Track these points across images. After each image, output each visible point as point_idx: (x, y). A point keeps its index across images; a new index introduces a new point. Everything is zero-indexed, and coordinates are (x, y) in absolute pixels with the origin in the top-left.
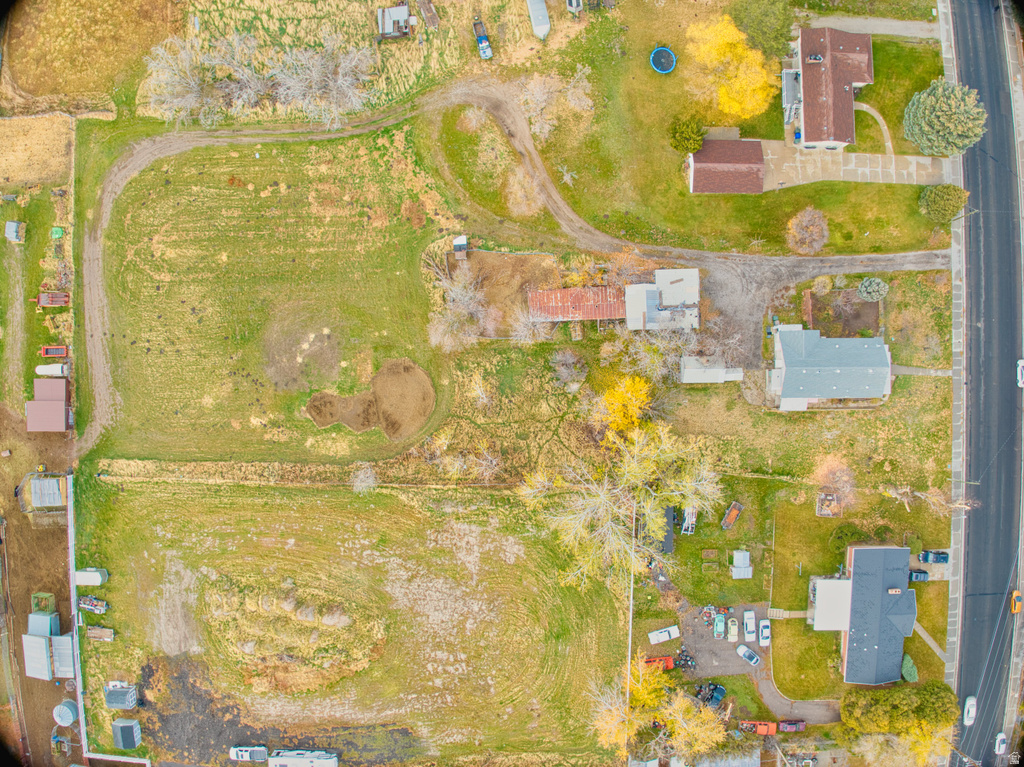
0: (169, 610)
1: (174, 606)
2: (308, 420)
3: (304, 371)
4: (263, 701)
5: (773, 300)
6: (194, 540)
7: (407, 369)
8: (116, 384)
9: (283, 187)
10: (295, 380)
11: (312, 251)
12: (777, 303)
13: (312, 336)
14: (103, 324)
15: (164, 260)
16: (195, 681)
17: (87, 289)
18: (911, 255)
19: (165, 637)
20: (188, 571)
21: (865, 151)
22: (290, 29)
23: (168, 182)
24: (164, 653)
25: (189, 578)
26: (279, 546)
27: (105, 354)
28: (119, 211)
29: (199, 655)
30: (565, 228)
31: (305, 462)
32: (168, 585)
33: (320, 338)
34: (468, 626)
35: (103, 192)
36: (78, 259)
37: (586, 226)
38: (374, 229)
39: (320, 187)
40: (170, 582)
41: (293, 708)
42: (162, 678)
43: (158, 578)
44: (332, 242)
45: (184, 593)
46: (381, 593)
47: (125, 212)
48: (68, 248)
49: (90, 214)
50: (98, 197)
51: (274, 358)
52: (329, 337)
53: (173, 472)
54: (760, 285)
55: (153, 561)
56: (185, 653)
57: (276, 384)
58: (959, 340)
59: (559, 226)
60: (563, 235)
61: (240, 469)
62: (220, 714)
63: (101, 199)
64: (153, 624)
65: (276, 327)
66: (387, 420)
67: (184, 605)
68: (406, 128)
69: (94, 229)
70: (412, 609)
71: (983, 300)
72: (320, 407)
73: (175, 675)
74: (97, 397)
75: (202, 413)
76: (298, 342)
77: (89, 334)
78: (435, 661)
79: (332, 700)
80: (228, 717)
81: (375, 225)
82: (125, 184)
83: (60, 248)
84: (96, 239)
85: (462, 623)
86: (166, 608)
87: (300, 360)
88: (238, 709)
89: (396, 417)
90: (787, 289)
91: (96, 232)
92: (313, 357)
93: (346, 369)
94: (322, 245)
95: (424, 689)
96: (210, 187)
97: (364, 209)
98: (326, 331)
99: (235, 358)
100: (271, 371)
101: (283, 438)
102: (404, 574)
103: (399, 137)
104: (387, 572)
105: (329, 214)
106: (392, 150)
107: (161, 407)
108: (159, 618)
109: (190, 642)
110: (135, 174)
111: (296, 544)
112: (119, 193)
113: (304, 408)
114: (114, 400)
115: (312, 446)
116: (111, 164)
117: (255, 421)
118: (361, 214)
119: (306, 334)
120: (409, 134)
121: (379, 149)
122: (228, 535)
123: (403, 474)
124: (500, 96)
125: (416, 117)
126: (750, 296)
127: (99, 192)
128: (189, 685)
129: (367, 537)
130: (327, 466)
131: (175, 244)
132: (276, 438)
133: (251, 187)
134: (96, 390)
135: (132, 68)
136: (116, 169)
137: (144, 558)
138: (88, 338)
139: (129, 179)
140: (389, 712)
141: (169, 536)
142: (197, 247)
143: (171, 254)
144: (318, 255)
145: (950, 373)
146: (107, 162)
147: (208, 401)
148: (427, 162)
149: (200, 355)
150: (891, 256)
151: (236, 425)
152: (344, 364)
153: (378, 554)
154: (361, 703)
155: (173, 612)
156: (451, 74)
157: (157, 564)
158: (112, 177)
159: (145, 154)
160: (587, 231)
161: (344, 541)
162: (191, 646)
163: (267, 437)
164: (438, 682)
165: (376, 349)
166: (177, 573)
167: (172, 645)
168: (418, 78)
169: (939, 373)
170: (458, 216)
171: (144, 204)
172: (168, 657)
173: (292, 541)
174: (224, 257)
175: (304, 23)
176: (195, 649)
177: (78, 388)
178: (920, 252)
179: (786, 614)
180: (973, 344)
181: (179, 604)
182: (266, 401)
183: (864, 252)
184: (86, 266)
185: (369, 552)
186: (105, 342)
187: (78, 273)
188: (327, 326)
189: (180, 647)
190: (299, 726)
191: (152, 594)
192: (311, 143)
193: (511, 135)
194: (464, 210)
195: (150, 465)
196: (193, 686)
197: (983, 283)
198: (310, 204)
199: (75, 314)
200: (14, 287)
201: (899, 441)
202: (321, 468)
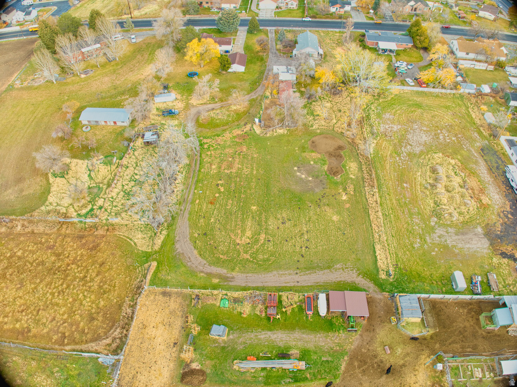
0: (463, 242)
1: (459, 240)
2: (341, 177)
4: (494, 200)
6: (417, 228)
7: (313, 142)
8: (329, 267)
9: (220, 182)
11: (255, 172)
12: (285, 57)
13: (298, 173)
14: (290, 274)
15: (252, 238)
16: (498, 231)
17: (266, 285)
19: (479, 245)
20: (436, 231)
22: (137, 177)
23: (205, 234)
24: (489, 246)
25: (439, 231)
26: (409, 190)
27: (310, 274)
28: (218, 262)
29: (482, 227)
31: (363, 178)
32: (448, 242)
33: (299, 171)
34: (425, 129)
35: (202, 272)
36: (245, 289)
38: (247, 150)
39: (223, 168)
40: (446, 241)
41: (491, 188)
42: (505, 248)
43: (446, 247)
44: (251, 165)
45: (450, 234)
46: (420, 154)
47: (219, 259)
48: (236, 294)
49: (216, 281)
50: (205, 276)
51: (310, 189)
53: (380, 236)
54: (279, 59)
55: (436, 249)
56: (484, 235)
57: (323, 188)
59: (254, 98)
61: (372, 204)
62: (511, 220)
63: (207, 274)
64: (475, 252)
65: (293, 187)
66: (337, 150)
67: (456, 234)
68: (202, 138)
69: (225, 279)
70: (424, 145)
71: (284, 25)
72: (334, 172)
73: (499, 241)
74: (339, 279)
75: (343, 221)
76: (302, 179)
77: (296, 284)
78: (445, 139)
79: (480, 174)
80: (510, 216)
81: (245, 150)
82: (200, 258)
83: (236, 300)
84: (233, 278)
85: (424, 131)
86: (462, 244)
87: (310, 178)
88: (503, 211)
89: (336, 147)
91: (228, 277)
92: (309, 173)
93: (314, 162)
95: (459, 143)
96: (213, 214)
97: (237, 153)
98: (296, 168)
99: (310, 205)
100: (317, 190)
101: (352, 187)
102: (409, 147)
103: (205, 141)
104: (409, 152)
105: (237, 165)
106: (211, 143)
107: (341, 242)
108: (469, 248)
109: (477, 232)
110: (196, 252)
111: (406, 183)
112: (205, 262)
113: (335, 178)
114: (340, 269)
115: (354, 175)
116: (185, 266)
117: (344, 198)
118: (239, 155)
119: (297, 176)
120: (207, 138)
121: (209, 148)
122: (409, 212)
127: (202, 274)
128: (502, 234)
129: (395, 158)
130: (363, 169)
131: (243, 231)
132: (352, 190)
133: (217, 195)
134: (334, 280)
135: (126, 255)
136: (189, 264)
137: (436, 255)
138: (299, 284)
139: (198, 256)
140: (475, 154)
141: (418, 240)
142: (247, 220)
143: (249, 233)
144: (257, 170)
146: (183, 269)
147: (335, 218)
148: (219, 133)
149: (309, 221)
151: (348, 206)
152: (312, 163)
153: (402, 155)
154: (476, 163)
155: (463, 241)
157: (437, 248)
158: (194, 266)
159: (184, 246)
161: (399, 166)
162: (479, 232)
163: (352, 193)
164: (454, 139)
165: (304, 152)
166: (439, 237)
167: (483, 242)
170: (245, 125)
171: (216, 248)
172: (491, 244)
173: (405, 185)
174: (254, 208)
176: (479, 230)
178: (269, 34)
179: (394, 58)
180: (298, 27)
181: (457, 237)
182: (333, 192)
184: (250, 285)
185: (402, 158)
186: (302, 274)
187: (257, 288)
188: (293, 168)
189: (482, 238)
191: (457, 251)
192: (199, 171)
193: (213, 109)
194: (243, 123)
196: (501, 232)
197: (279, 25)
198: (231, 172)
199: (282, 292)
202: (365, 172)
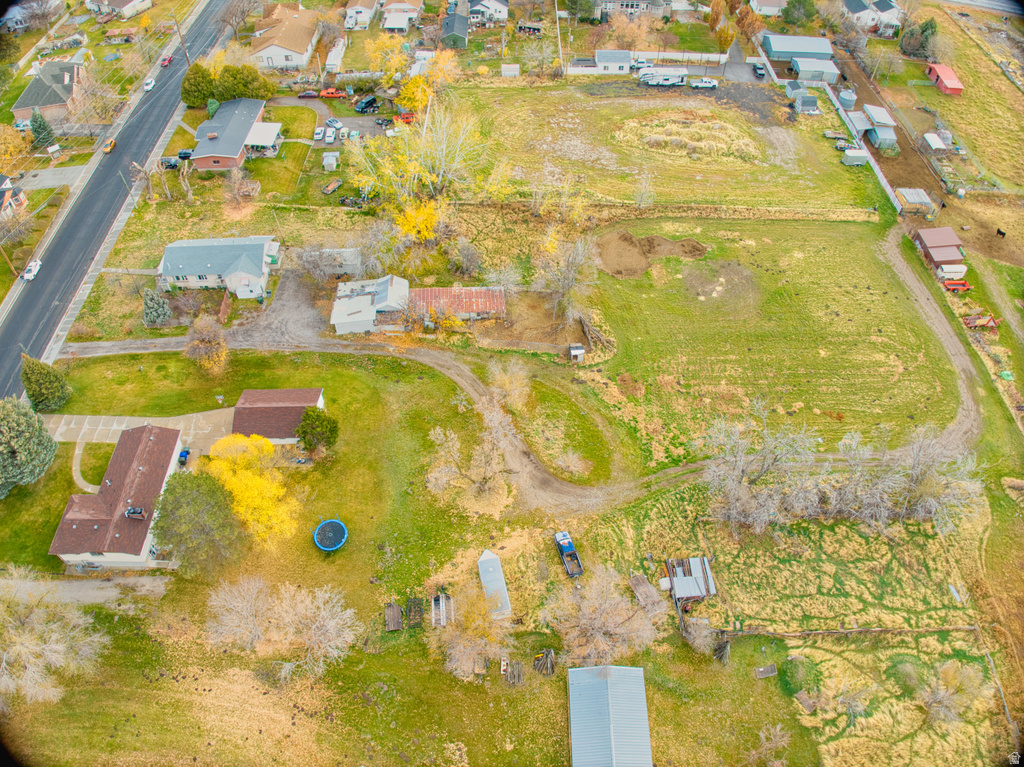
0: (786, 146)
1: (783, 148)
2: (704, 243)
3: (716, 273)
4: (700, 107)
5: (258, 316)
6: (780, 179)
7: (619, 272)
8: (889, 267)
9: (781, 411)
10: (723, 267)
11: (733, 357)
12: (255, 314)
13: (714, 295)
14: (922, 307)
15: (885, 352)
16: (754, 115)
17: (952, 333)
18: (101, 354)
19: (785, 135)
20: (779, 164)
23: (912, 417)
24: (783, 128)
25: (776, 161)
26: (708, 175)
27: (909, 287)
28: (950, 392)
29: (755, 126)
30: (466, 369)
31: (699, 218)
32: (792, 158)
33: (707, 294)
34: (550, 138)
35: (978, 411)
36: (973, 355)
37: (444, 371)
38: (671, 374)
39: (740, 410)
41: (677, 104)
42: (780, 117)
43: (801, 161)
44: (713, 364)
45: (777, 154)
46: (620, 153)
47: (944, 392)
48: (989, 364)
50: (981, 406)
51: (747, 281)
52: (698, 294)
53: (812, 214)
54: (268, 326)
55: (809, 169)
56: (766, 128)
57: (739, 265)
59: (473, 371)
60: (470, 363)
61: (754, 214)
62: (730, 102)
63: (977, 405)
64: (797, 140)
65: (751, 302)
66: (632, 242)
67: (775, 149)
68: (653, 464)
69: (970, 380)
70: (595, 146)
71: (44, 321)
72: (696, 250)
73: (770, 118)
74: (901, 259)
75: (801, 248)
76: (727, 291)
77: (932, 300)
78: (574, 123)
79: (649, 107)
80: (724, 101)
81: (671, 377)
82: (958, 417)
83: (997, 362)
84: (964, 370)
85: (555, 140)
86: (789, 147)
87: (722, 280)
88: (718, 104)
89: (624, 244)
90: (241, 324)
91: (967, 377)
92: (710, 281)
93: (676, 273)
94: (724, 362)
95: (580, 111)
96: (863, 412)
97: (685, 391)
98: (702, 298)
99: (784, 281)
100: (747, 273)
101: (722, 232)
102: (603, 162)
103: (659, 455)
104: (617, 163)
105: (723, 387)
106: (666, 443)
107: (840, 252)
108: (793, 143)
109: (764, 132)
110: (951, 425)
111: (694, 176)
112: (960, 410)
113: (709, 249)
114: (885, 257)
115: (695, 228)
116: (983, 436)
117: (751, 243)
118: (688, 386)
119: (721, 297)
120: (648, 454)
121: (681, 444)
123: (613, 211)
124: (541, 493)
125: (642, 475)
126: (280, 318)
127: (982, 411)
128: (758, 113)
130: (679, 216)
131: (879, 364)
132: (729, 233)
133: (817, 411)
134: (905, 264)
136: (976, 431)
137: (817, 171)
138: (931, 298)
139: (955, 421)
140: (605, 102)
141: (801, 181)
142: (854, 361)
143: (879, 357)
144: (725, 353)
145: (103, 270)
146: (988, 437)
147: (798, 255)
148: (622, 432)
149: (818, 284)
150: (122, 352)
151: (767, 241)
152: (680, 276)
153: (626, 172)
154: (625, 106)
155: (783, 145)
156: (606, 519)
157: (806, 168)
158: (975, 424)
160: (442, 366)
162: (763, 130)
163: (737, 234)
165: (651, 286)
166: (787, 163)
167: (778, 131)
168: (646, 516)
169: (113, 270)
170: (582, 382)
171: (928, 399)
172: (779, 126)
173: (698, 178)
175: (812, 589)
176: (759, 129)
177: (922, 264)
178: (90, 356)
179: (299, 140)
180: (72, 288)
181: (780, 149)
182: (745, 254)
183: (149, 354)
184: (962, 350)
185: (634, 172)
186: (913, 295)
187: (966, 343)
188: (702, 302)
189: (771, 130)
190: (671, 97)
191: (803, 154)
193: (526, 454)
194: (575, 387)
195: (834, 217)
196: (754, 113)
197: (36, 333)
198: (746, 395)
199: (953, 314)
201: (171, 229)
202: (684, 214)
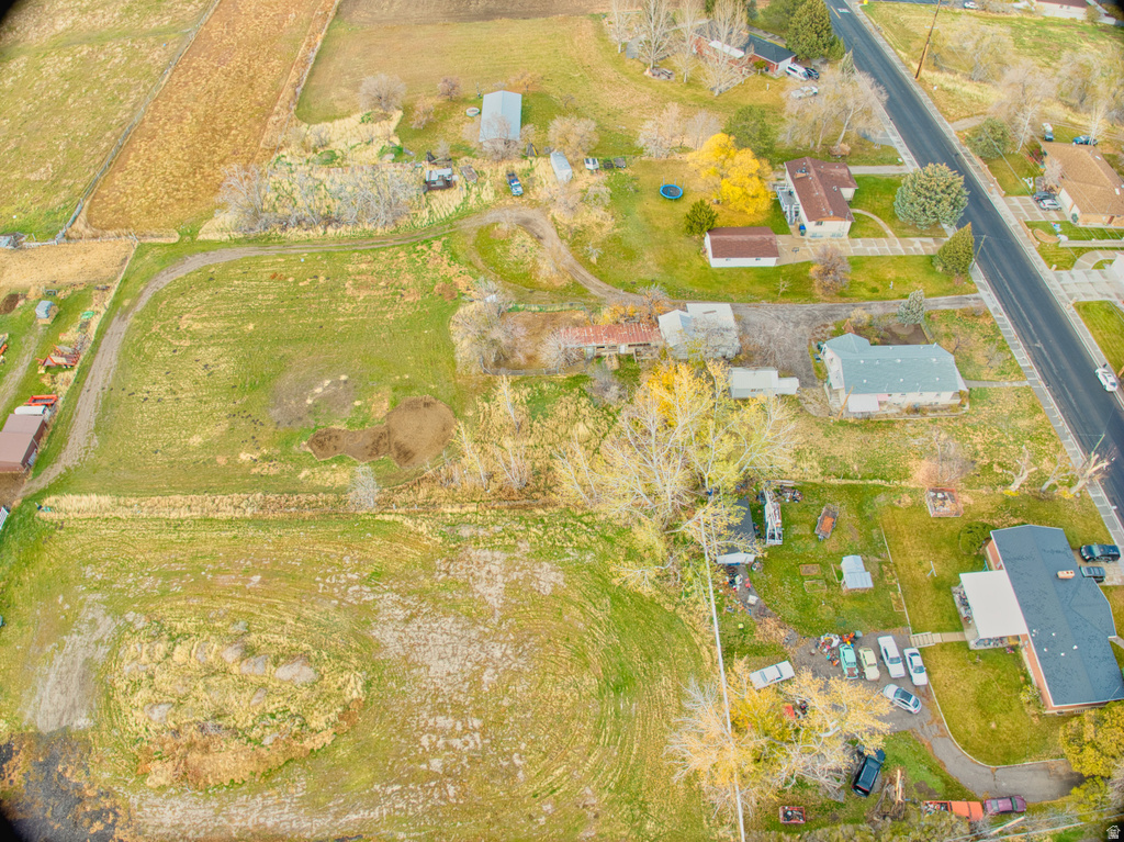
0: (64, 669)
1: (73, 663)
2: (306, 453)
3: (313, 411)
4: (158, 801)
6: (130, 581)
7: (427, 405)
8: (97, 429)
9: (322, 279)
10: (300, 419)
11: (341, 320)
13: (327, 382)
14: (105, 381)
15: (188, 331)
16: (65, 770)
17: (99, 355)
19: (46, 706)
20: (108, 618)
21: (868, 236)
23: (211, 279)
24: (36, 728)
25: (107, 626)
26: (239, 584)
27: (97, 405)
28: (157, 299)
29: (85, 731)
30: (593, 291)
31: (294, 493)
32: (75, 636)
33: (336, 383)
34: (486, 678)
35: (146, 287)
36: (101, 332)
37: (614, 289)
38: (406, 303)
39: (358, 278)
40: (79, 633)
41: (201, 812)
42: (20, 764)
43: (65, 628)
44: (363, 314)
45: (93, 646)
46: (365, 638)
47: (162, 300)
48: (94, 325)
49: (126, 303)
50: (139, 291)
51: (281, 400)
52: (345, 382)
53: (131, 507)
55: (67, 606)
56: (65, 728)
57: (278, 423)
58: (1022, 357)
59: (587, 291)
60: (592, 297)
61: (214, 502)
62: (86, 822)
63: (142, 292)
64: (35, 688)
65: (291, 376)
66: (399, 450)
67: (88, 662)
68: (443, 239)
69: (126, 311)
70: (406, 658)
72: (323, 440)
73: (41, 759)
74: (71, 441)
75: (186, 451)
76: (311, 387)
77: (86, 389)
78: (434, 731)
79: (264, 798)
80: (98, 826)
81: (407, 300)
82: (169, 282)
83: (86, 325)
84: (125, 319)
85: (479, 674)
86: (61, 666)
87: (309, 401)
88: (116, 814)
89: (411, 446)
91: (127, 314)
92: (325, 399)
93: (359, 407)
94: (352, 315)
95: (414, 776)
96: (251, 281)
97: (400, 291)
98: (343, 378)
99: (238, 402)
100: (275, 413)
101: (273, 471)
102: (400, 613)
103: (437, 246)
104: (377, 611)
105: (363, 294)
106: (429, 252)
107: (140, 447)
108: (46, 679)
109: (78, 712)
110: (183, 275)
111: (262, 582)
112: (161, 288)
113: (305, 443)
114: (89, 443)
115: (307, 477)
116: (161, 270)
117: (244, 457)
118: (395, 294)
119: (322, 380)
120: (445, 246)
121: (417, 252)
122: (176, 573)
124: (530, 216)
125: (455, 232)
127: (142, 288)
128: (55, 776)
129: (358, 570)
130: (321, 494)
131: (204, 320)
132: (265, 472)
133: (291, 280)
134: (72, 435)
135: (202, 215)
136: (164, 273)
137: (56, 603)
138: (84, 392)
139: (175, 279)
140: (353, 817)
141: (99, 577)
142: (226, 321)
143: (197, 326)
144: (346, 322)
145: (1027, 383)
146: (157, 268)
147: (196, 440)
148: (462, 257)
149: (201, 401)
151: (221, 460)
152: (357, 403)
153: (368, 589)
154: (312, 804)
155: (67, 673)
156: (487, 207)
157: (69, 610)
158: (159, 278)
159: (195, 263)
160: (616, 293)
161: (324, 577)
162: (76, 718)
163: (254, 471)
164: (436, 764)
165: (395, 390)
166: (93, 622)
167: (51, 718)
168: (457, 209)
169: (1015, 384)
171: (183, 294)
172: (39, 734)
173: (257, 578)
174: (251, 327)
176: (82, 722)
178: (950, 297)
179: (937, 638)
180: (1038, 359)
181: (80, 659)
182: (262, 438)
183: (893, 299)
184: (106, 338)
185: (357, 588)
186: (101, 395)
187: (97, 344)
188: (345, 373)
189: (61, 719)
191: (48, 648)
192: (355, 251)
193: (539, 238)
195: (106, 500)
196: (61, 776)
198: (346, 289)
199: (79, 371)
200: (24, 356)
201: (999, 444)
202: (312, 498)
